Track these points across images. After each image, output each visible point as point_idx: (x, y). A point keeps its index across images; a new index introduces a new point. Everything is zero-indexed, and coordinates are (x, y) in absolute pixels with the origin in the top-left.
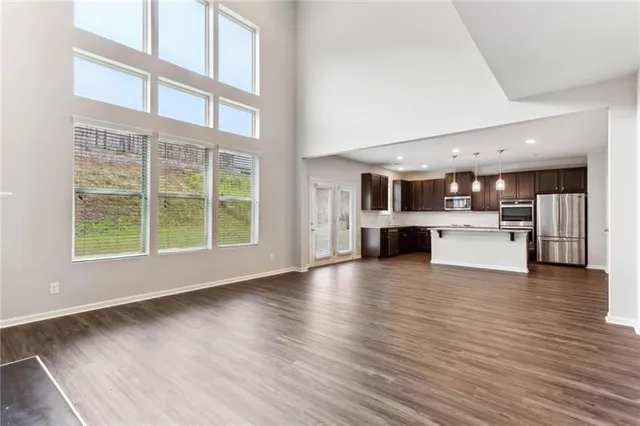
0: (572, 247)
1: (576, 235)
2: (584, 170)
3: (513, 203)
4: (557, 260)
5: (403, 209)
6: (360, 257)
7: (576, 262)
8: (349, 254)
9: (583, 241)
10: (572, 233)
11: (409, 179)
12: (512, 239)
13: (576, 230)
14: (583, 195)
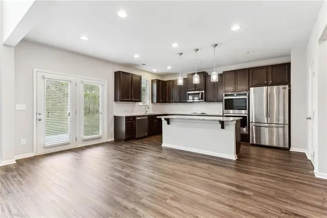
0: (278, 132)
1: (281, 122)
2: (288, 65)
3: (233, 95)
4: (267, 144)
5: (158, 101)
6: (113, 139)
7: (281, 145)
8: (100, 138)
9: (287, 127)
10: (278, 120)
11: (165, 79)
12: (223, 127)
13: (281, 118)
14: (287, 86)
